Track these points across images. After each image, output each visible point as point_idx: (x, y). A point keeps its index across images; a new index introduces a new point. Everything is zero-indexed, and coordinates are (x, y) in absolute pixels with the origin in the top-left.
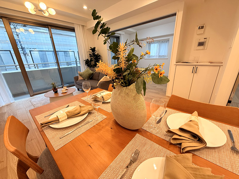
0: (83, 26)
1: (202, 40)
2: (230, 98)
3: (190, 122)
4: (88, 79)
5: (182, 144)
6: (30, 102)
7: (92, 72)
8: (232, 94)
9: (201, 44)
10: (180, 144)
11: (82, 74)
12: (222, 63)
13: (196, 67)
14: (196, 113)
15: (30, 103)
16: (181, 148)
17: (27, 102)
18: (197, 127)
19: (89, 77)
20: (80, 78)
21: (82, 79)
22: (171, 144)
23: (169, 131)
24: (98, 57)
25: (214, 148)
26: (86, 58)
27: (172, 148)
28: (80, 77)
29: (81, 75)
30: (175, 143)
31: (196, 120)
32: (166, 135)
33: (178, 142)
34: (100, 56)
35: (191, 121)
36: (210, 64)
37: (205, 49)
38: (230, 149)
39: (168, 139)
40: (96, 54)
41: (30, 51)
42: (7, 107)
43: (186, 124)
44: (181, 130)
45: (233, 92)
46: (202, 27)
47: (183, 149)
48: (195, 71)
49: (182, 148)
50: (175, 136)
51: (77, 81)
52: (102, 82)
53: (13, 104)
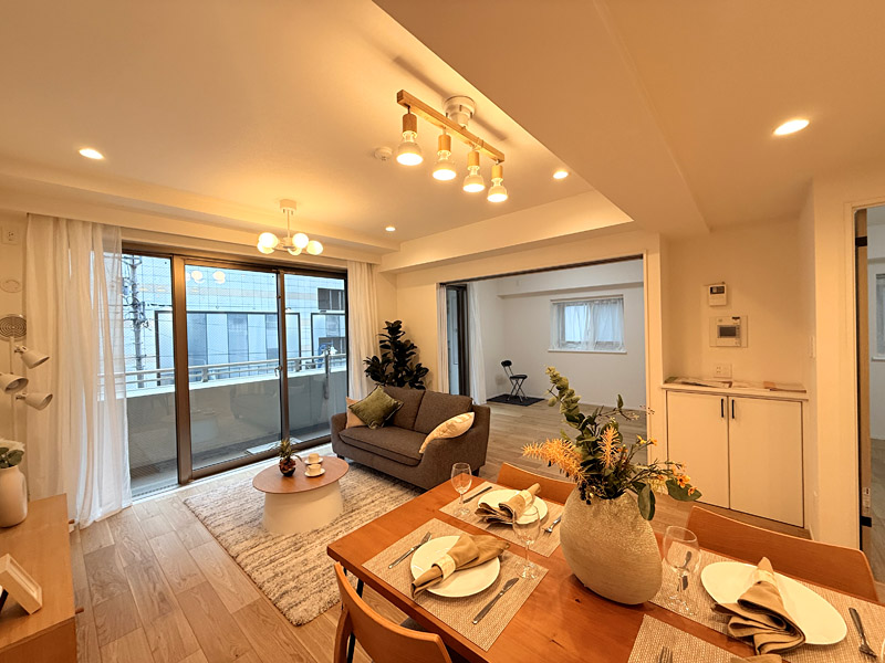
0: (370, 266)
1: (729, 323)
2: (864, 508)
3: (758, 587)
4: (379, 426)
5: (756, 637)
6: (184, 508)
7: (394, 401)
8: (864, 497)
9: (727, 332)
10: (751, 639)
11: (362, 407)
12: (805, 392)
13: (731, 398)
14: (765, 561)
15: (188, 513)
16: (754, 648)
17: (175, 505)
18: (776, 597)
19: (384, 418)
20: (353, 421)
21: (360, 423)
22: (730, 638)
23: (719, 608)
24: (408, 349)
25: (824, 648)
26: (369, 353)
27: (735, 647)
28: (354, 416)
29: (356, 411)
30: (740, 636)
31: (772, 582)
32: (713, 618)
33: (746, 633)
34: (413, 346)
35: (759, 583)
36: (768, 393)
37: (744, 344)
38: (857, 652)
39: (720, 628)
40: (402, 339)
41: (157, 313)
42: (111, 527)
43: (750, 591)
44: (743, 603)
45: (864, 489)
46: (720, 290)
47: (759, 648)
48: (728, 410)
49: (757, 646)
50: (735, 620)
51: (344, 432)
52: (438, 442)
53: (129, 512)
